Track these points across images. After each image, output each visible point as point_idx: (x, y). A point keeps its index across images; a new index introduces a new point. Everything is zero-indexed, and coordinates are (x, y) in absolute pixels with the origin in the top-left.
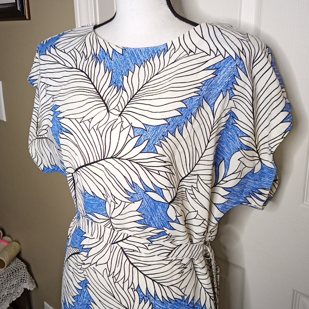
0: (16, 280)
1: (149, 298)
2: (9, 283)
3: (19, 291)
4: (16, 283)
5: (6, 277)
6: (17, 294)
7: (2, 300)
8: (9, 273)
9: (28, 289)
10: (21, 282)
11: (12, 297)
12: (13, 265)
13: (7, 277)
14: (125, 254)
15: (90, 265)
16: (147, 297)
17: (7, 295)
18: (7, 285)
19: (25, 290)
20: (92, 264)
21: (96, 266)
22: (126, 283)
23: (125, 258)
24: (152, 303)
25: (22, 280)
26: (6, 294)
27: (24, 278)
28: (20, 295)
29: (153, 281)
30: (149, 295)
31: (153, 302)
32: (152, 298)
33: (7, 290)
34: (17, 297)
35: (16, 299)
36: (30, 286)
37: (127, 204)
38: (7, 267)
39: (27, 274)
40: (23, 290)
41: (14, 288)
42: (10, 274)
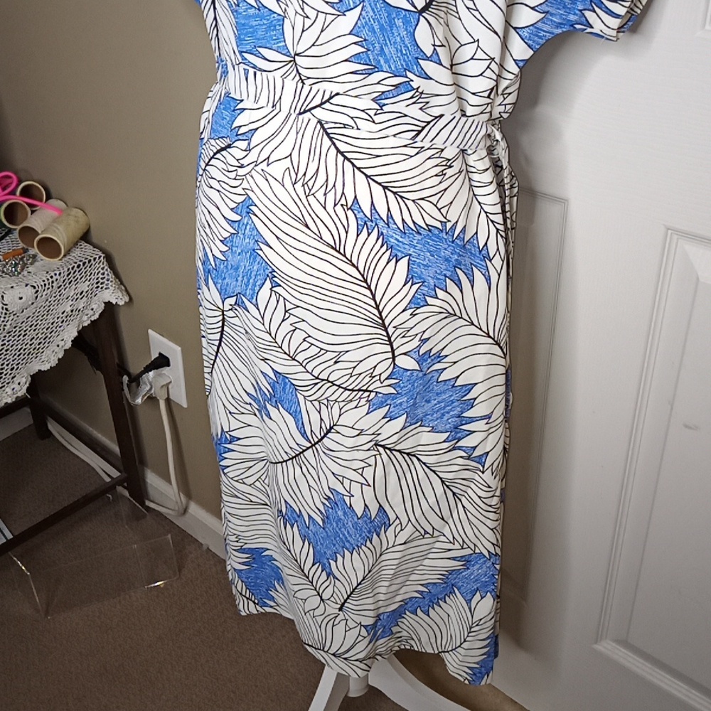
0: (87, 283)
1: (376, 224)
2: (74, 287)
3: (95, 307)
4: (87, 289)
5: (66, 273)
6: (92, 312)
7: (62, 322)
8: (71, 267)
9: (114, 303)
10: (98, 287)
11: (81, 317)
12: (77, 253)
13: (68, 275)
14: (328, 134)
15: (256, 166)
16: (372, 221)
17: (72, 311)
18: (68, 292)
19: (108, 305)
20: (258, 162)
21: (268, 165)
22: (331, 196)
23: (327, 142)
24: (382, 234)
25: (99, 285)
26: (69, 309)
27: (102, 279)
28: (96, 316)
29: (385, 188)
30: (377, 217)
31: (385, 232)
32: (381, 224)
33: (71, 303)
34: (93, 319)
35: (89, 322)
36: (112, 295)
37: (330, 18)
38: (65, 256)
39: (108, 271)
40: (103, 305)
41: (85, 299)
42: (73, 268)
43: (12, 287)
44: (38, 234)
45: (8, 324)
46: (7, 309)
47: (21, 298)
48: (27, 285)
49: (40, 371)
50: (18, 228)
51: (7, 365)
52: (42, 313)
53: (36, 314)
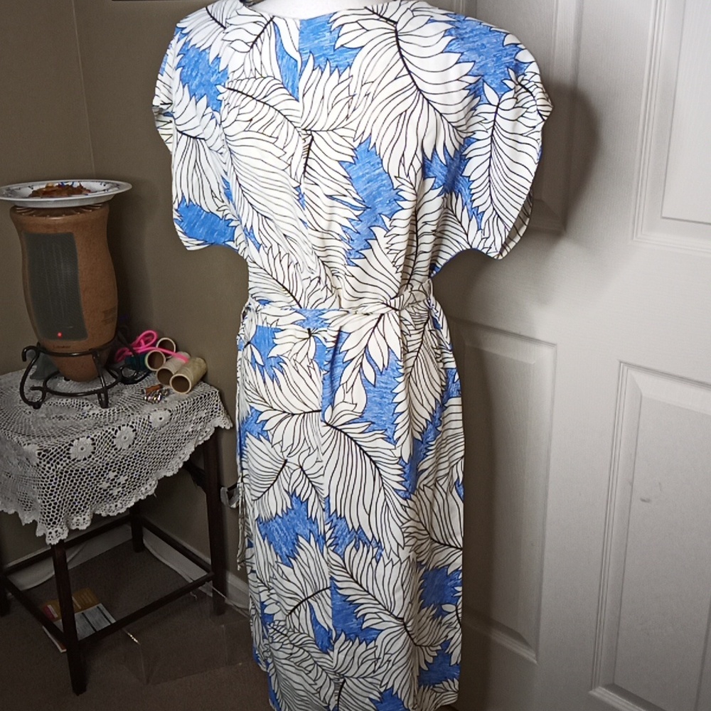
0: (205, 411)
2: (196, 413)
3: (208, 430)
4: (205, 415)
5: (192, 402)
6: (205, 434)
7: (185, 440)
8: (195, 398)
9: (223, 427)
10: (212, 415)
11: (198, 437)
12: (198, 390)
13: (193, 404)
17: (192, 432)
18: (192, 417)
19: (218, 429)
26: (191, 430)
27: (216, 409)
28: (208, 438)
33: (192, 425)
34: (206, 439)
35: (202, 442)
36: (221, 421)
39: (220, 404)
40: (214, 429)
41: (202, 423)
42: (197, 399)
43: (155, 410)
44: (172, 375)
45: (150, 438)
46: (151, 426)
47: (161, 419)
48: (165, 409)
49: (165, 476)
50: (157, 370)
51: (145, 469)
52: (172, 432)
53: (169, 432)
